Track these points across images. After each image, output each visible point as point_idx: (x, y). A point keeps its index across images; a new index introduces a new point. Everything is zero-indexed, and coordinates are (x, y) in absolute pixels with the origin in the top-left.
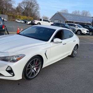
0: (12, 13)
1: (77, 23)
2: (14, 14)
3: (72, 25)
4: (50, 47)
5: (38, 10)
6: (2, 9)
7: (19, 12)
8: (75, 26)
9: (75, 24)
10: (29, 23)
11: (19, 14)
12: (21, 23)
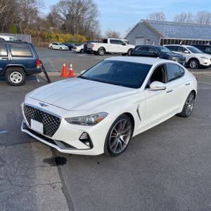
0: (39, 30)
1: (186, 42)
2: (43, 32)
3: (176, 49)
4: (145, 99)
5: (96, 19)
6: (18, 22)
7: (53, 25)
8: (183, 50)
9: (183, 46)
10: (79, 49)
11: (54, 30)
12: (61, 50)
